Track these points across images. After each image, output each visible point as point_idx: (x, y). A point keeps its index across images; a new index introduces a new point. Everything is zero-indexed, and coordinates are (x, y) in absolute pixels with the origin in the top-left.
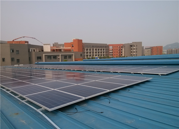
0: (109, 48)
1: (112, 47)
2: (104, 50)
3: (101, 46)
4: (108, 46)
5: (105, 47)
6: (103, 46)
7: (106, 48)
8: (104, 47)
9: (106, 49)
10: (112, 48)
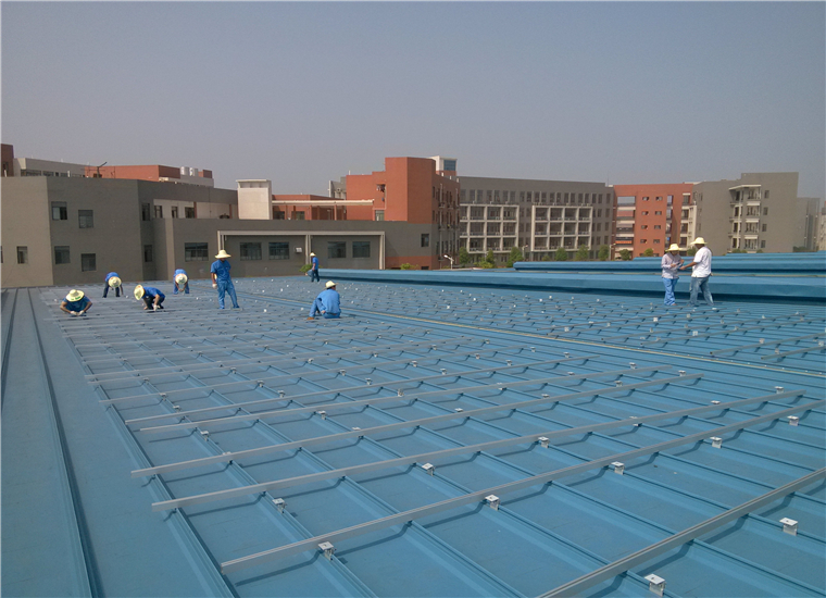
0: (616, 205)
1: (631, 200)
2: (584, 213)
3: (573, 195)
4: (608, 195)
5: (594, 201)
6: (581, 196)
7: (598, 206)
8: (587, 202)
9: (600, 211)
10: (634, 205)
